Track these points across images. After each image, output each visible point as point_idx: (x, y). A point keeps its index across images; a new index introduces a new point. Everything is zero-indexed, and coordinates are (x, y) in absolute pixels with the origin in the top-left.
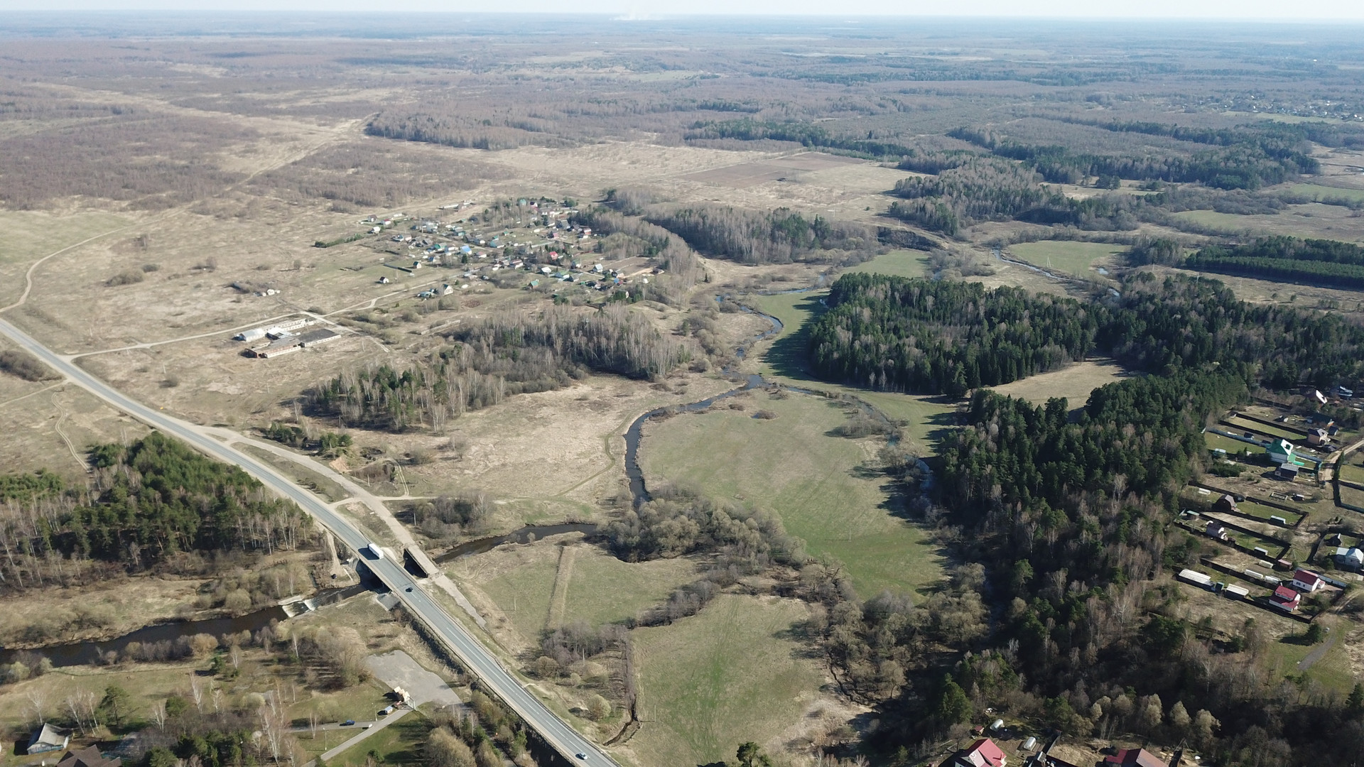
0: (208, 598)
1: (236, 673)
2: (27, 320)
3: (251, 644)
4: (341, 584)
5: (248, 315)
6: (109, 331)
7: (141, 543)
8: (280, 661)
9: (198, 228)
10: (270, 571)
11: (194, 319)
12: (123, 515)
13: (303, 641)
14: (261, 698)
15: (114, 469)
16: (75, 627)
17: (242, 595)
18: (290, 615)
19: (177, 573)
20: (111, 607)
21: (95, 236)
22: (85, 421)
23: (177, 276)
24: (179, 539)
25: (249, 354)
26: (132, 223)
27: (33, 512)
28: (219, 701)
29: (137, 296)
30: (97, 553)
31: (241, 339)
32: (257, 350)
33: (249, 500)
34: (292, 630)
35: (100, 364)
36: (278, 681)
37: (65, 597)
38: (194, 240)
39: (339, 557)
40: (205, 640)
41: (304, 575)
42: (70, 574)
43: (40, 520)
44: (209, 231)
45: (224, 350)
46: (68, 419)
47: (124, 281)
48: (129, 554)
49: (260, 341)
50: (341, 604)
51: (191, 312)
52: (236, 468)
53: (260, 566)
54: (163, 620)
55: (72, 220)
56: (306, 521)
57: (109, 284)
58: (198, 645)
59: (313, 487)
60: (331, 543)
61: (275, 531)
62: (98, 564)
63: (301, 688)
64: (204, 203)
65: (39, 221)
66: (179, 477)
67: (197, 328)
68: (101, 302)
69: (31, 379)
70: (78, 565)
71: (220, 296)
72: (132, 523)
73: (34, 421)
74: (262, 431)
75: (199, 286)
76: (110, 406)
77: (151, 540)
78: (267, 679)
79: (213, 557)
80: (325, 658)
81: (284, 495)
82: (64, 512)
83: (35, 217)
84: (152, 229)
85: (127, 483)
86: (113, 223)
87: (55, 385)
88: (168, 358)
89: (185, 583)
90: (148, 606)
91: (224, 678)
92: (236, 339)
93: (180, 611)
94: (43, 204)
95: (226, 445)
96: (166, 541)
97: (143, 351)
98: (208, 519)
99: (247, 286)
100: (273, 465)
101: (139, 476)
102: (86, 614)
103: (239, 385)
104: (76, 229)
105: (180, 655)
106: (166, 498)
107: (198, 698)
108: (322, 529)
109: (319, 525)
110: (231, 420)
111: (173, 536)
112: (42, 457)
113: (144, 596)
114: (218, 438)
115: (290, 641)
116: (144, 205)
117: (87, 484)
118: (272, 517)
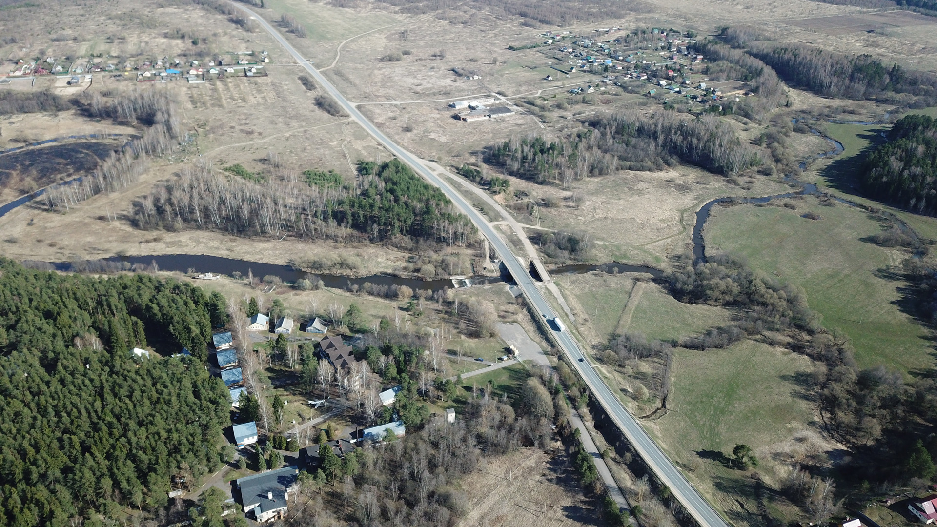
0: (411, 266)
1: (420, 314)
2: (335, 77)
3: (431, 299)
4: (489, 274)
5: (459, 91)
6: (378, 90)
7: (379, 225)
8: (446, 312)
9: (438, 29)
10: (448, 257)
11: (427, 89)
12: (372, 206)
13: (461, 303)
14: (432, 331)
15: (370, 177)
16: (338, 266)
17: (430, 268)
18: (456, 286)
19: (397, 247)
20: (358, 258)
21: (378, 28)
22: (358, 145)
23: (421, 60)
24: (401, 227)
25: (456, 117)
26: (400, 22)
27: (325, 195)
28: (409, 328)
29: (397, 70)
30: (356, 226)
31: (453, 106)
32: (462, 116)
33: (443, 211)
34: (456, 295)
35: (370, 111)
36: (443, 324)
37: (335, 248)
38: (435, 36)
39: (490, 257)
40: (406, 290)
41: (468, 264)
42: (340, 235)
43: (328, 200)
44: (445, 31)
45: (442, 112)
46: (349, 142)
47: (391, 59)
48: (372, 230)
49: (464, 109)
50: (487, 286)
51: (426, 85)
52: (438, 189)
53: (443, 252)
54: (385, 273)
55: (367, 17)
56: (474, 230)
57: (382, 60)
58: (402, 293)
59: (481, 210)
60: (487, 247)
61: (455, 233)
62: (355, 233)
63: (455, 331)
64: (444, 13)
65: (349, 15)
66: (406, 189)
67: (428, 95)
68: (376, 72)
69: (333, 115)
70: (345, 231)
71: (445, 76)
72: (376, 212)
73: (331, 140)
74: (457, 168)
75: (433, 68)
76: (373, 138)
77: (385, 224)
78: (437, 322)
79: (417, 242)
80: (472, 317)
81: (463, 212)
82: (340, 198)
83: (347, 12)
84: (411, 27)
85: (376, 187)
86: (389, 20)
87: (345, 120)
88: (409, 113)
89: (400, 254)
90: (378, 263)
91: (413, 315)
92: (450, 106)
93: (395, 270)
94: (352, 5)
95: (435, 174)
96: (393, 226)
97: (396, 106)
98: (418, 218)
99: (461, 72)
100: (460, 191)
101: (383, 184)
102: (345, 260)
103: (448, 137)
104: (367, 23)
105: (391, 296)
106: (397, 200)
107: (398, 323)
108: (482, 237)
109: (481, 235)
110: (440, 158)
111: (398, 224)
112: (333, 163)
113: (377, 257)
114: (431, 168)
115: (454, 302)
116: (409, 10)
117: (355, 184)
118: (455, 224)
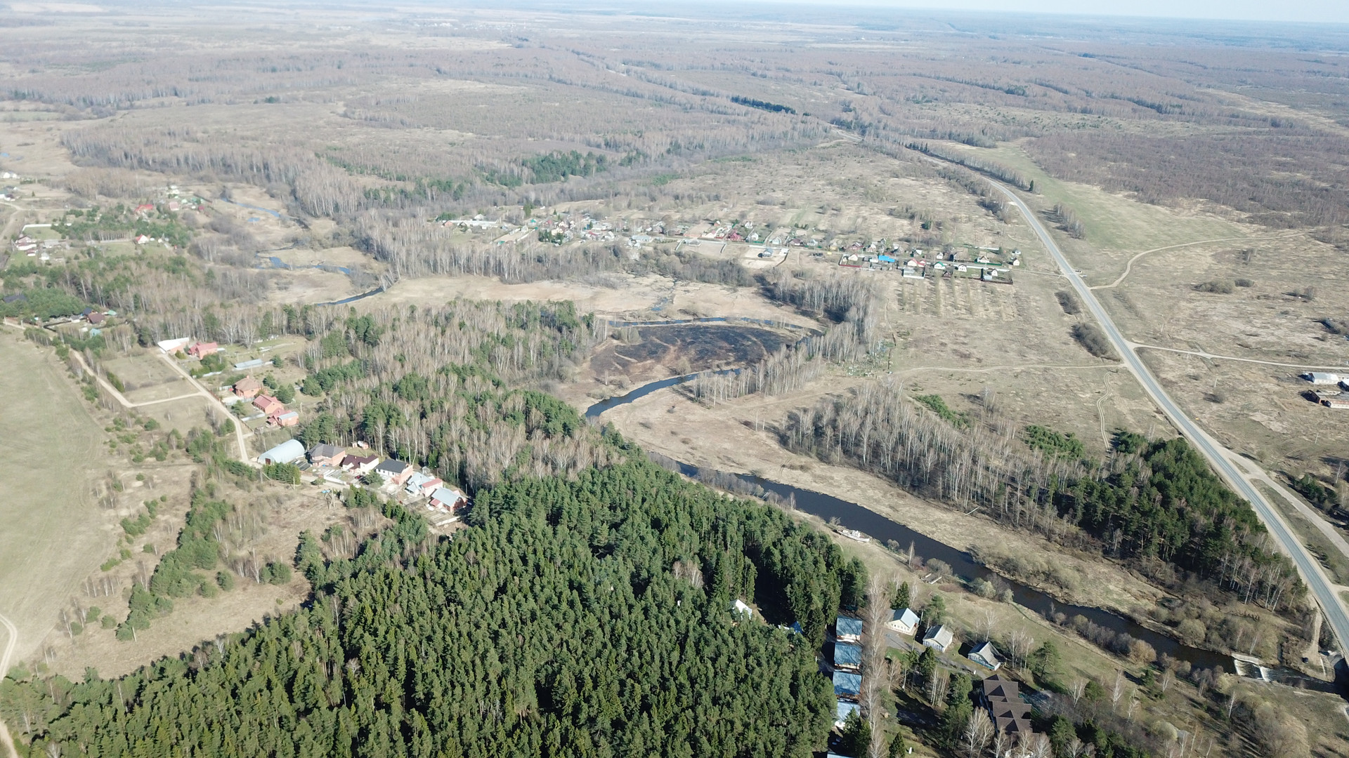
0: (1164, 613)
1: (1160, 695)
2: (1113, 302)
3: (1187, 677)
4: (1310, 672)
5: (1327, 357)
6: (1178, 332)
7: (1125, 533)
8: (1209, 710)
9: (1311, 254)
10: (1237, 620)
11: (1266, 343)
12: (1120, 501)
13: (1241, 704)
14: (1175, 732)
15: (1130, 458)
16: (1042, 577)
17: (1199, 627)
18: (1240, 672)
19: (1147, 576)
20: (1077, 575)
21: (1203, 240)
22: (1124, 406)
23: (1267, 297)
24: (1161, 546)
25: (1310, 397)
26: (1244, 235)
27: (1050, 466)
28: (1134, 710)
29: (1219, 307)
30: (1086, 524)
31: (1309, 378)
32: (1322, 396)
33: (1245, 541)
34: (1234, 687)
35: (1157, 359)
36: (1198, 728)
37: (1045, 548)
38: (1302, 265)
39: (1321, 643)
40: (1145, 649)
41: (1272, 642)
42: (1057, 531)
43: (1053, 475)
44: (1322, 260)
45: (1285, 384)
46: (1110, 399)
47: (1213, 289)
48: (1111, 537)
49: (1329, 387)
50: (1300, 692)
51: (1265, 336)
52: (1245, 503)
53: (1229, 608)
54: (1116, 611)
55: (1189, 222)
56: (1299, 589)
57: (1197, 288)
58: (1137, 650)
59: (1323, 559)
60: (1318, 625)
61: (1260, 583)
62: (1083, 534)
63: (1218, 748)
64: (1329, 231)
65: (1159, 216)
66: (1186, 489)
67: (1266, 354)
68: (1183, 304)
69: (1095, 354)
70: (1066, 527)
71: (1304, 329)
72: (1125, 511)
73: (1082, 390)
74: (1291, 478)
75: (1286, 313)
76: (1151, 400)
77: (1135, 534)
78: (1188, 719)
79: (1185, 577)
80: (1257, 735)
81: (1285, 552)
82: (1074, 476)
83: (1158, 211)
84: (1262, 245)
85: (1136, 474)
86: (1226, 231)
87: (1111, 365)
88: (1223, 374)
89: (1149, 588)
90: (1109, 592)
91: (1148, 693)
92: (1304, 377)
93: (1134, 611)
94: (1169, 201)
95: (1246, 478)
96: (1149, 541)
97: (1203, 359)
98: (1196, 540)
99: (1339, 327)
100: (1288, 517)
101: (1150, 473)
102: (1055, 570)
103: (1285, 424)
104: (1188, 230)
105: (1117, 650)
106: (1166, 503)
107: (1116, 696)
108: (1313, 605)
109: (1311, 600)
110: (1261, 455)
111: (1157, 540)
112: (1076, 423)
113: (1108, 581)
114: (1241, 467)
115: (1228, 697)
116: (1264, 220)
117: (1103, 461)
118: (1262, 568)
